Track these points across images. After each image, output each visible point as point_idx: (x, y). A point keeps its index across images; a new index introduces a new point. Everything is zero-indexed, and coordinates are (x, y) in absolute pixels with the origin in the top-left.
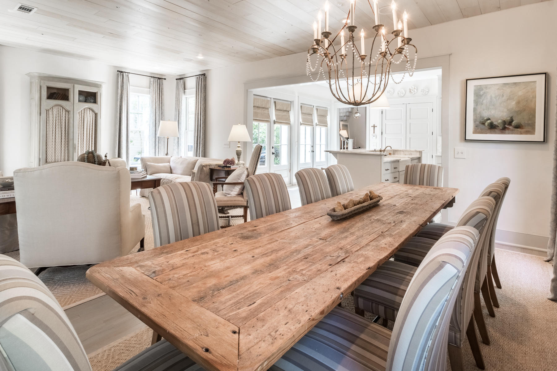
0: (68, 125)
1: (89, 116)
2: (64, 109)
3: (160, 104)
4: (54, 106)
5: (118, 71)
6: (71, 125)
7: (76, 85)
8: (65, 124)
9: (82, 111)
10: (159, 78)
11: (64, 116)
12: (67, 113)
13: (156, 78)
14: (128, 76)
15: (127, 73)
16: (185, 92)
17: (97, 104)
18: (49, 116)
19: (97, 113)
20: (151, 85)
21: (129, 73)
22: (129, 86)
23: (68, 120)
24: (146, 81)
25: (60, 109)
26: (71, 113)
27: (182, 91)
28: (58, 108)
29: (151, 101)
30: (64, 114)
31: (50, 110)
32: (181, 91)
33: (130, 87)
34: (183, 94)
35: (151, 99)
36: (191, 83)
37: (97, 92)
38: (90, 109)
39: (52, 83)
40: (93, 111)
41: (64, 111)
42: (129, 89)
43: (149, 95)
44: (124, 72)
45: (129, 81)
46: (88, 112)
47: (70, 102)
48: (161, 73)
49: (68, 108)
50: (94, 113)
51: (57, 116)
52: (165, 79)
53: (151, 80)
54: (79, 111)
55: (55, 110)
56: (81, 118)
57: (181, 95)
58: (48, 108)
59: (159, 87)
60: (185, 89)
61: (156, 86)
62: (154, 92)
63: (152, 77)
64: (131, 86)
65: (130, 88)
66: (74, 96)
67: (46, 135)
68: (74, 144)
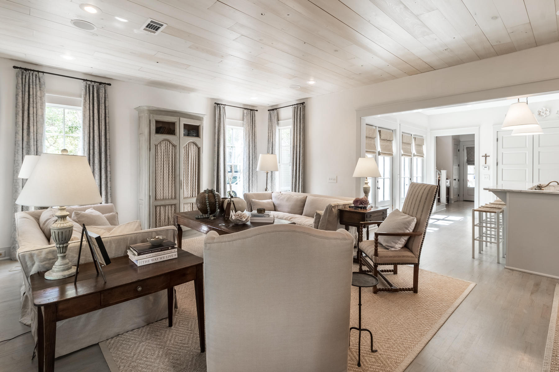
0: (175, 161)
1: (193, 150)
2: (171, 143)
3: (253, 137)
4: (162, 141)
5: (215, 103)
6: (178, 160)
7: (181, 119)
8: (172, 159)
9: (186, 145)
10: (251, 110)
11: (171, 151)
12: (173, 148)
13: (249, 109)
14: (224, 108)
15: (223, 105)
16: (278, 123)
17: (200, 138)
18: (157, 151)
19: (200, 147)
20: (244, 117)
21: (225, 105)
23: (175, 155)
24: (238, 113)
25: (168, 144)
26: (178, 147)
27: (276, 122)
28: (166, 143)
29: (244, 133)
30: (171, 149)
31: (158, 145)
33: (227, 119)
34: (277, 126)
35: (245, 131)
36: (287, 114)
37: (200, 125)
38: (193, 143)
39: (161, 116)
40: (196, 145)
41: (171, 145)
43: (243, 128)
44: (221, 104)
45: (225, 114)
46: (192, 146)
47: (176, 137)
48: (252, 105)
49: (174, 143)
50: (197, 148)
51: (165, 151)
52: (257, 111)
53: (245, 112)
54: (184, 146)
55: (163, 145)
56: (186, 152)
57: (275, 127)
58: (157, 143)
59: (251, 119)
60: (278, 120)
61: (248, 119)
62: (247, 124)
63: (245, 108)
65: (227, 121)
66: (180, 130)
67: (156, 171)
68: (180, 180)
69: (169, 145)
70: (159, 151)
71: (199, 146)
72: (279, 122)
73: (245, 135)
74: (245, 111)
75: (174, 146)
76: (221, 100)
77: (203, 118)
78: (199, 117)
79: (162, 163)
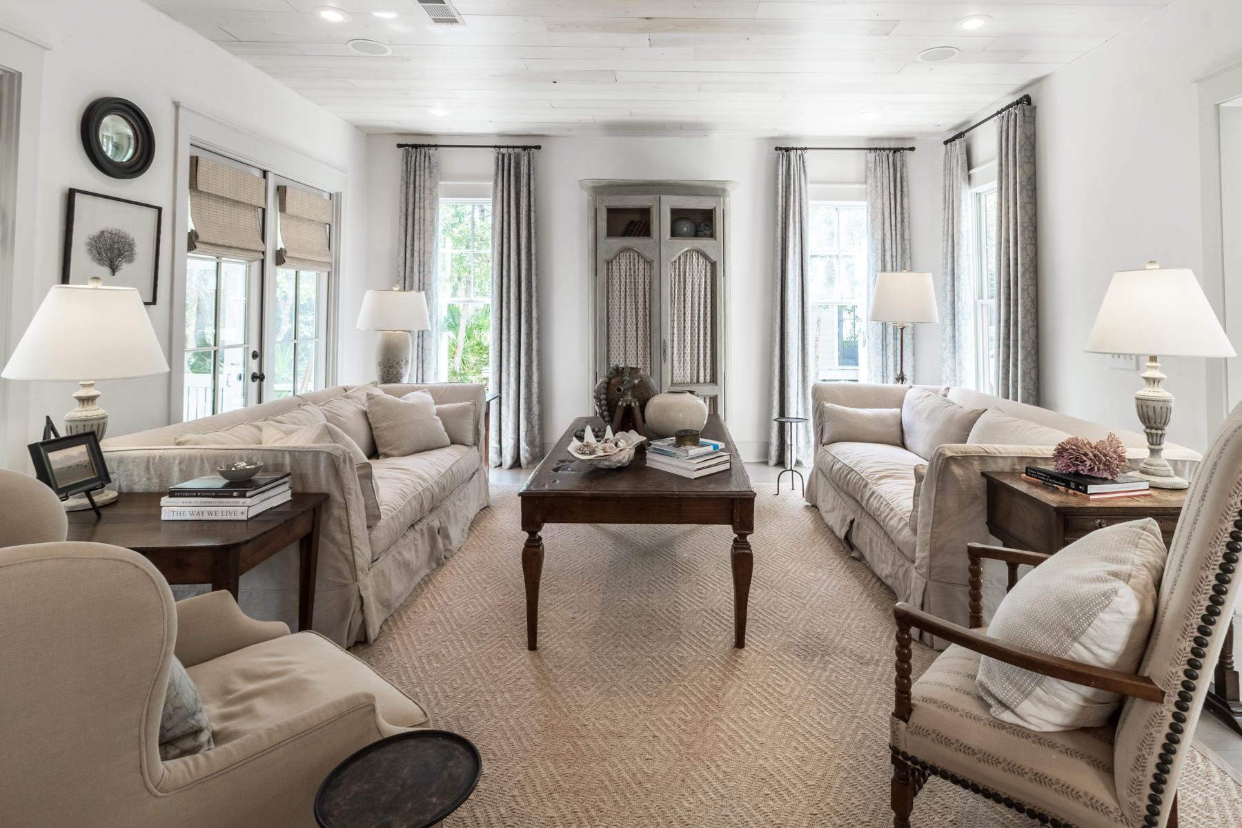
0: (650, 295)
1: (697, 271)
2: (642, 257)
3: (899, 225)
4: (622, 251)
5: (777, 149)
6: (656, 295)
7: (664, 198)
8: (644, 291)
9: (680, 258)
10: (896, 150)
11: (641, 274)
12: (648, 267)
13: (884, 149)
14: (801, 156)
15: (800, 149)
16: (969, 177)
17: (715, 239)
18: (612, 276)
19: (716, 262)
20: (869, 173)
21: (806, 149)
22: (806, 183)
23: (650, 282)
24: (854, 164)
25: (635, 259)
26: (656, 265)
27: (959, 175)
28: (630, 256)
29: (869, 217)
30: (641, 267)
31: (614, 262)
32: (957, 175)
33: (808, 185)
34: (964, 185)
35: (870, 213)
36: (987, 142)
37: (715, 208)
38: (698, 252)
39: (617, 198)
40: (706, 257)
41: (641, 261)
42: (806, 191)
43: (864, 203)
44: (793, 148)
45: (805, 171)
46: (694, 260)
47: (652, 241)
48: (899, 136)
49: (647, 255)
50: (708, 263)
51: (628, 274)
52: (912, 149)
53: (868, 159)
54: (673, 260)
55: (624, 260)
56: (679, 275)
57: (957, 188)
58: (608, 257)
59: (892, 175)
60: (970, 167)
61: (884, 173)
62: (877, 191)
63: (870, 149)
64: (810, 183)
65: (810, 190)
66: (662, 223)
67: (608, 318)
68: (662, 340)
69: (636, 261)
70: (614, 274)
71: (714, 258)
72: (971, 172)
73: (869, 221)
74: (872, 155)
75: (648, 262)
76: (798, 139)
77: (724, 190)
78: (716, 189)
79: (623, 301)
